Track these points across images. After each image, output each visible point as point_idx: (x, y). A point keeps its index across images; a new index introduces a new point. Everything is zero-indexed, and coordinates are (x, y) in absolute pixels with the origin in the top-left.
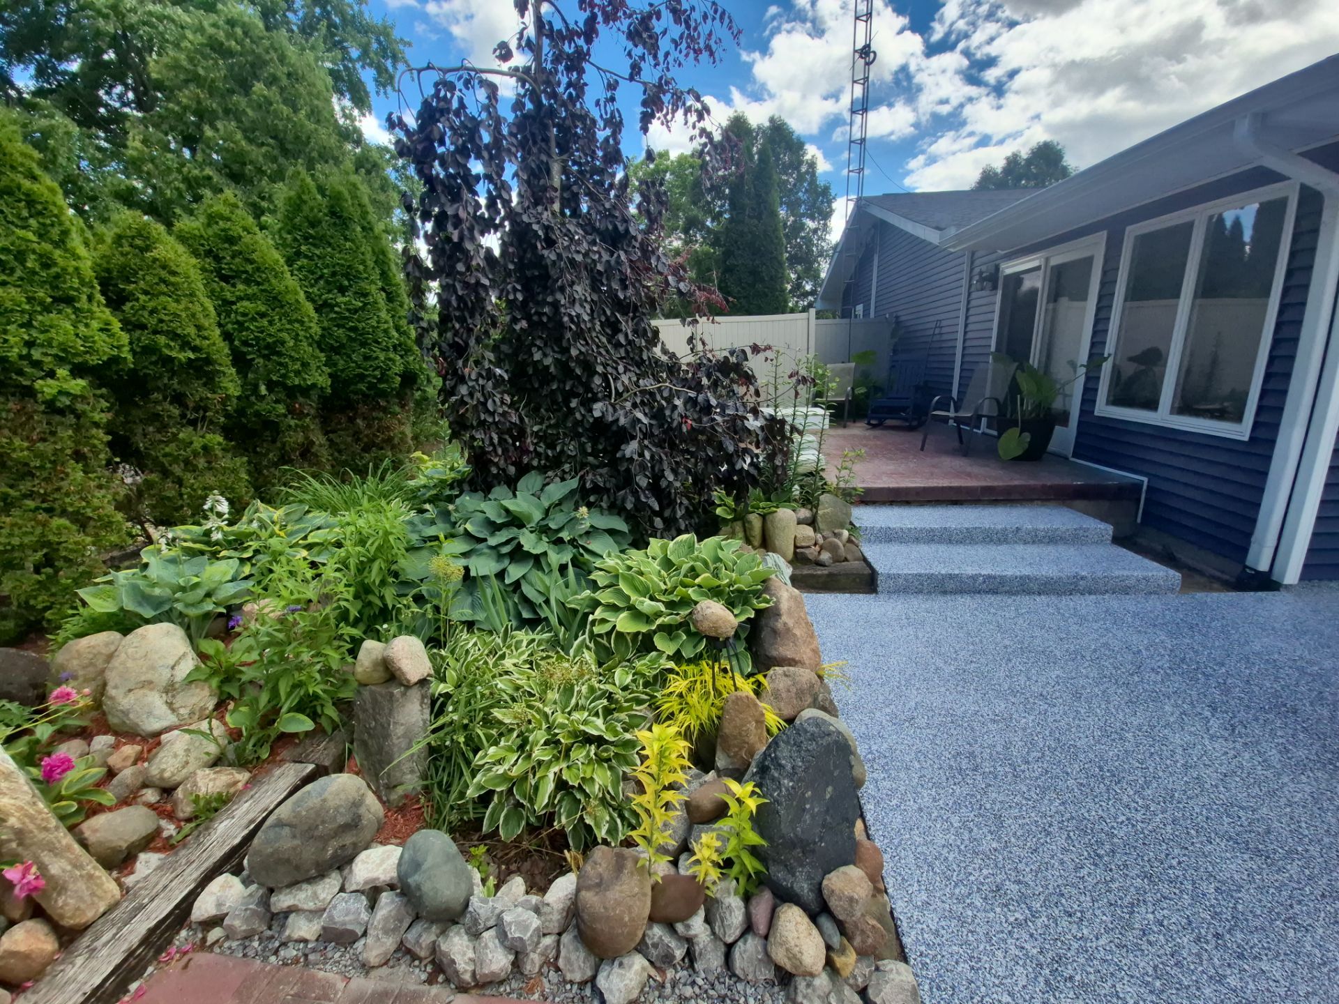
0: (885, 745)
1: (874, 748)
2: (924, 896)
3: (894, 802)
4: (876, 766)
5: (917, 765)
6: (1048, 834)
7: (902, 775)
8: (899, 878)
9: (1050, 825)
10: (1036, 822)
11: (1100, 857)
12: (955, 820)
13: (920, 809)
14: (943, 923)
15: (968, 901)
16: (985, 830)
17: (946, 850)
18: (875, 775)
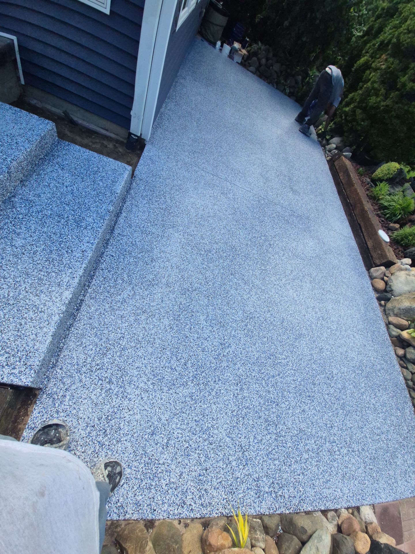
0: (265, 479)
1: (267, 489)
2: (339, 490)
3: (301, 489)
4: (280, 493)
5: (277, 462)
6: (304, 411)
7: (285, 476)
8: (335, 501)
9: (300, 406)
10: (300, 412)
11: (309, 396)
12: (305, 456)
13: (303, 473)
14: (346, 485)
15: (336, 469)
16: (307, 442)
17: (319, 469)
18: (287, 496)
